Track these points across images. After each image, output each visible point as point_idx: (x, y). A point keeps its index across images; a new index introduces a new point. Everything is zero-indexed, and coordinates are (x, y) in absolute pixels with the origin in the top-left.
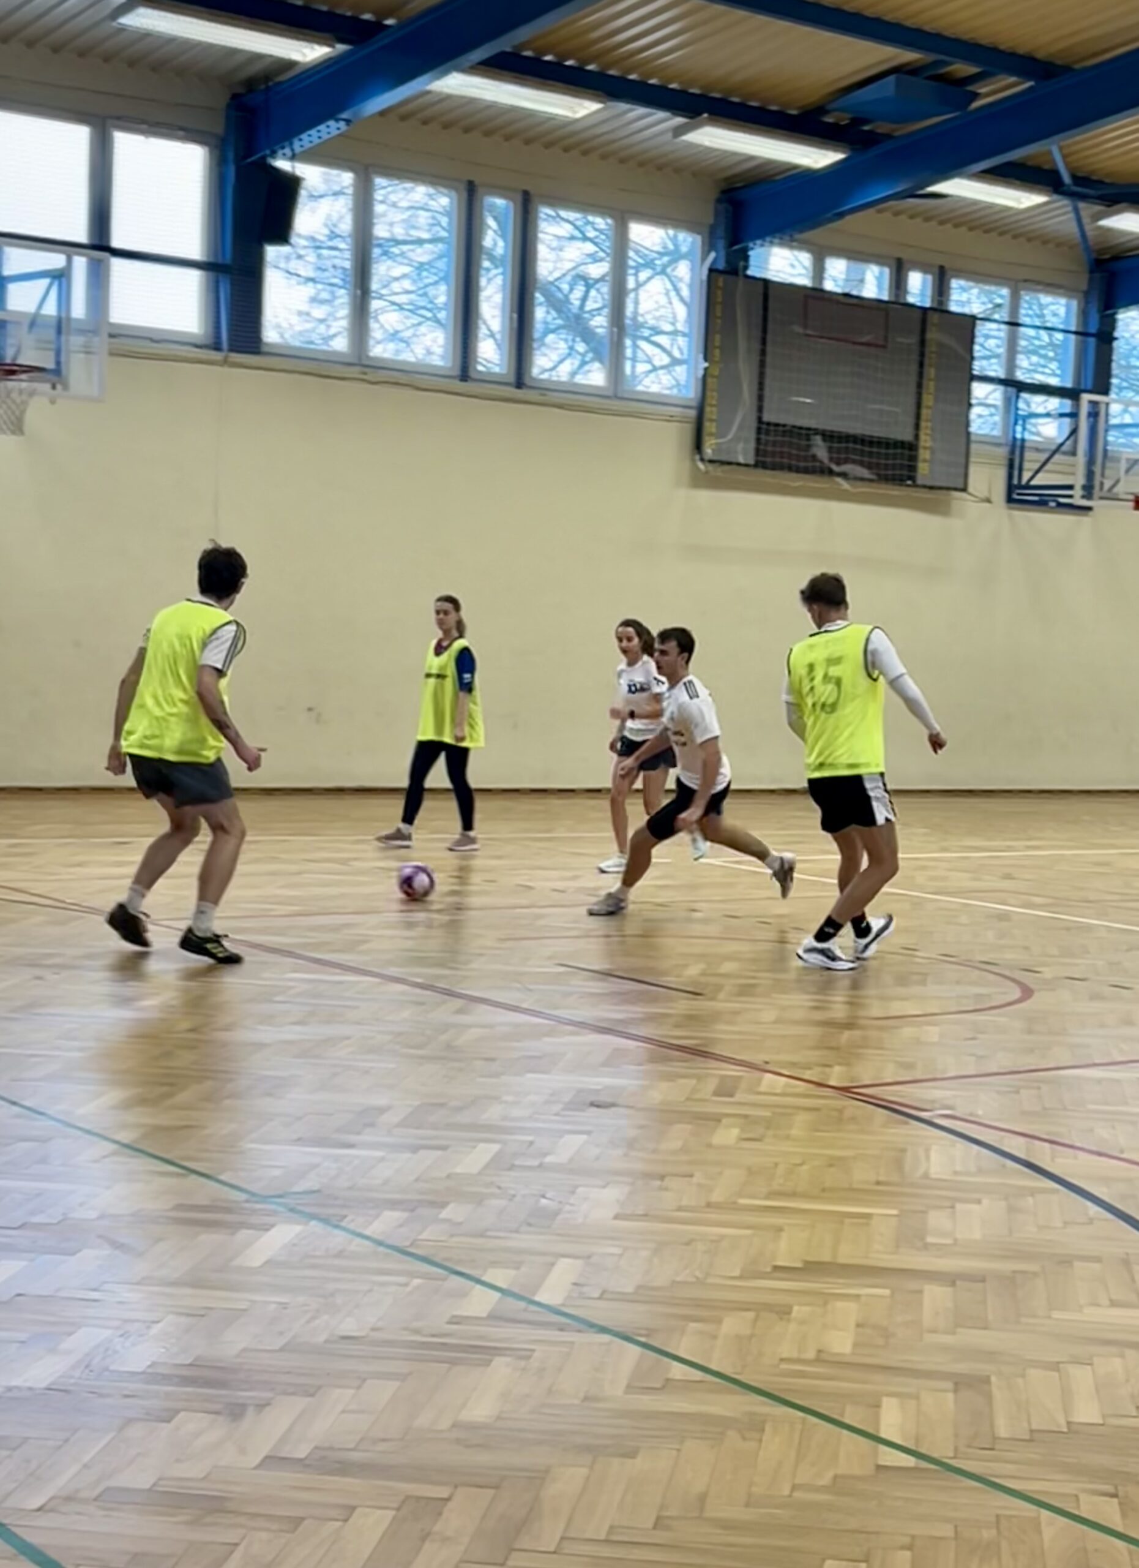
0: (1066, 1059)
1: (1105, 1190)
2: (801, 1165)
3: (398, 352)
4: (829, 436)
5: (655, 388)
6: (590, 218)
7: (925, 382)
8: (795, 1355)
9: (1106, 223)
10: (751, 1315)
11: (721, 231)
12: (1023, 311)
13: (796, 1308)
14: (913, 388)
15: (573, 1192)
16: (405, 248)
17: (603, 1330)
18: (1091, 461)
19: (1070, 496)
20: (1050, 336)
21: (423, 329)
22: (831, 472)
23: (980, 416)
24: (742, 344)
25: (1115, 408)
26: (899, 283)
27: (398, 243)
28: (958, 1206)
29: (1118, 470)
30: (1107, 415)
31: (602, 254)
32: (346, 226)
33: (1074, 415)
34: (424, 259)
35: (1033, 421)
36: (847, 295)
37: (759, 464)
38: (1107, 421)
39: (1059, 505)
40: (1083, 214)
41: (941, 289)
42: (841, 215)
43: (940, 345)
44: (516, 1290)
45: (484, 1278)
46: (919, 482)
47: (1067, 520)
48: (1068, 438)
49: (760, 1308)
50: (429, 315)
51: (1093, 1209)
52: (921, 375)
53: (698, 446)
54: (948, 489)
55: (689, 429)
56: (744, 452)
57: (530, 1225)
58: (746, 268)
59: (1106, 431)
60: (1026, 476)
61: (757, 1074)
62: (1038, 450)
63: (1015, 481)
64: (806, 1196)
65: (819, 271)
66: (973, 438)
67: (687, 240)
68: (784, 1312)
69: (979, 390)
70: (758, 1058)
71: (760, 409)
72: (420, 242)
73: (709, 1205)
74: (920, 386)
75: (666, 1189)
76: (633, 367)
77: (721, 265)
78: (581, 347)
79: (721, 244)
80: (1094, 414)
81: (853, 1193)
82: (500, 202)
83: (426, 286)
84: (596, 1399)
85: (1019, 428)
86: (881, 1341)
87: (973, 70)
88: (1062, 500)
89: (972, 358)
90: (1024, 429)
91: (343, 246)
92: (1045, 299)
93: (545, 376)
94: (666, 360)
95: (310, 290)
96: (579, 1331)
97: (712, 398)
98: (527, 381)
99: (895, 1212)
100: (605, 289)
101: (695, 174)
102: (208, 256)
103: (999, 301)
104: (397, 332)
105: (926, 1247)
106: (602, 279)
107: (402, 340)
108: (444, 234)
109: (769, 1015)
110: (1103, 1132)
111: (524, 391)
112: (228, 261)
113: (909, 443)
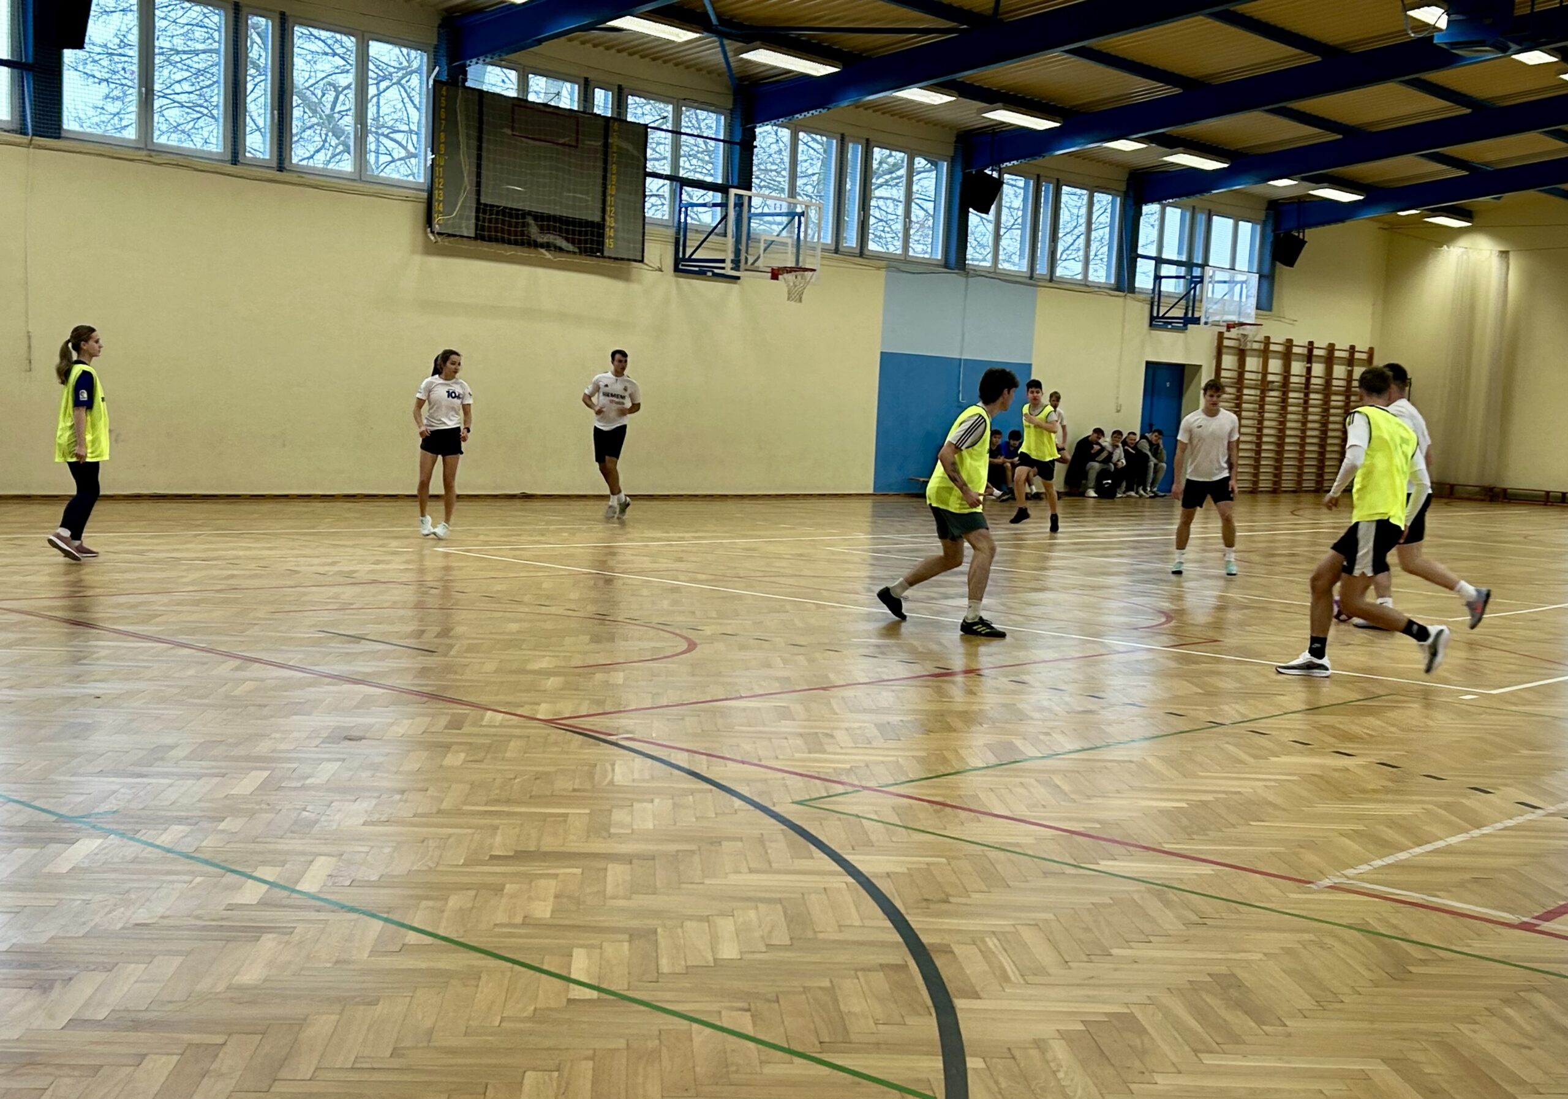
0: (720, 693)
1: (747, 788)
2: (515, 778)
3: (180, 140)
4: (538, 217)
5: (395, 176)
6: (338, 36)
7: (609, 175)
8: (505, 920)
9: (745, 56)
10: (473, 893)
11: (442, 52)
12: (683, 123)
13: (508, 886)
14: (599, 181)
15: (329, 806)
16: (184, 57)
17: (352, 910)
18: (738, 241)
19: (723, 268)
20: (705, 143)
21: (201, 123)
22: (536, 245)
23: (653, 205)
24: (463, 141)
25: (755, 202)
26: (587, 97)
27: (178, 52)
28: (635, 804)
29: (759, 248)
30: (750, 206)
31: (348, 67)
32: (134, 38)
33: (724, 205)
34: (201, 66)
35: (695, 209)
36: (545, 105)
37: (479, 237)
38: (750, 211)
39: (715, 274)
40: (728, 48)
41: (620, 104)
42: (539, 41)
43: (619, 148)
44: (282, 882)
45: (254, 874)
46: (606, 254)
47: (721, 286)
48: (720, 223)
49: (479, 888)
50: (205, 111)
51: (738, 803)
52: (605, 170)
53: (429, 221)
54: (629, 260)
55: (422, 207)
56: (468, 228)
57: (292, 832)
58: (465, 80)
59: (749, 219)
60: (689, 252)
61: (481, 712)
62: (697, 231)
63: (681, 255)
64: (518, 803)
65: (523, 85)
66: (647, 221)
67: (418, 59)
68: (499, 890)
69: (652, 184)
70: (483, 699)
71: (479, 193)
72: (196, 53)
73: (439, 812)
74: (605, 178)
75: (406, 801)
76: (377, 158)
77: (444, 78)
78: (334, 142)
79: (444, 61)
80: (739, 205)
81: (554, 799)
82: (262, 21)
83: (202, 88)
84: (346, 962)
85: (683, 216)
86: (574, 908)
88: (716, 271)
89: (646, 159)
90: (686, 215)
91: (131, 53)
92: (702, 114)
93: (304, 163)
94: (403, 153)
95: (104, 88)
96: (333, 911)
97: (440, 183)
98: (286, 164)
99: (587, 811)
100: (351, 95)
101: (421, 4)
102: (12, 55)
103: (665, 114)
104: (179, 125)
105: (610, 836)
106: (348, 87)
107: (183, 131)
108: (216, 45)
109: (490, 666)
110: (747, 746)
111: (285, 173)
112: (31, 60)
113: (598, 224)
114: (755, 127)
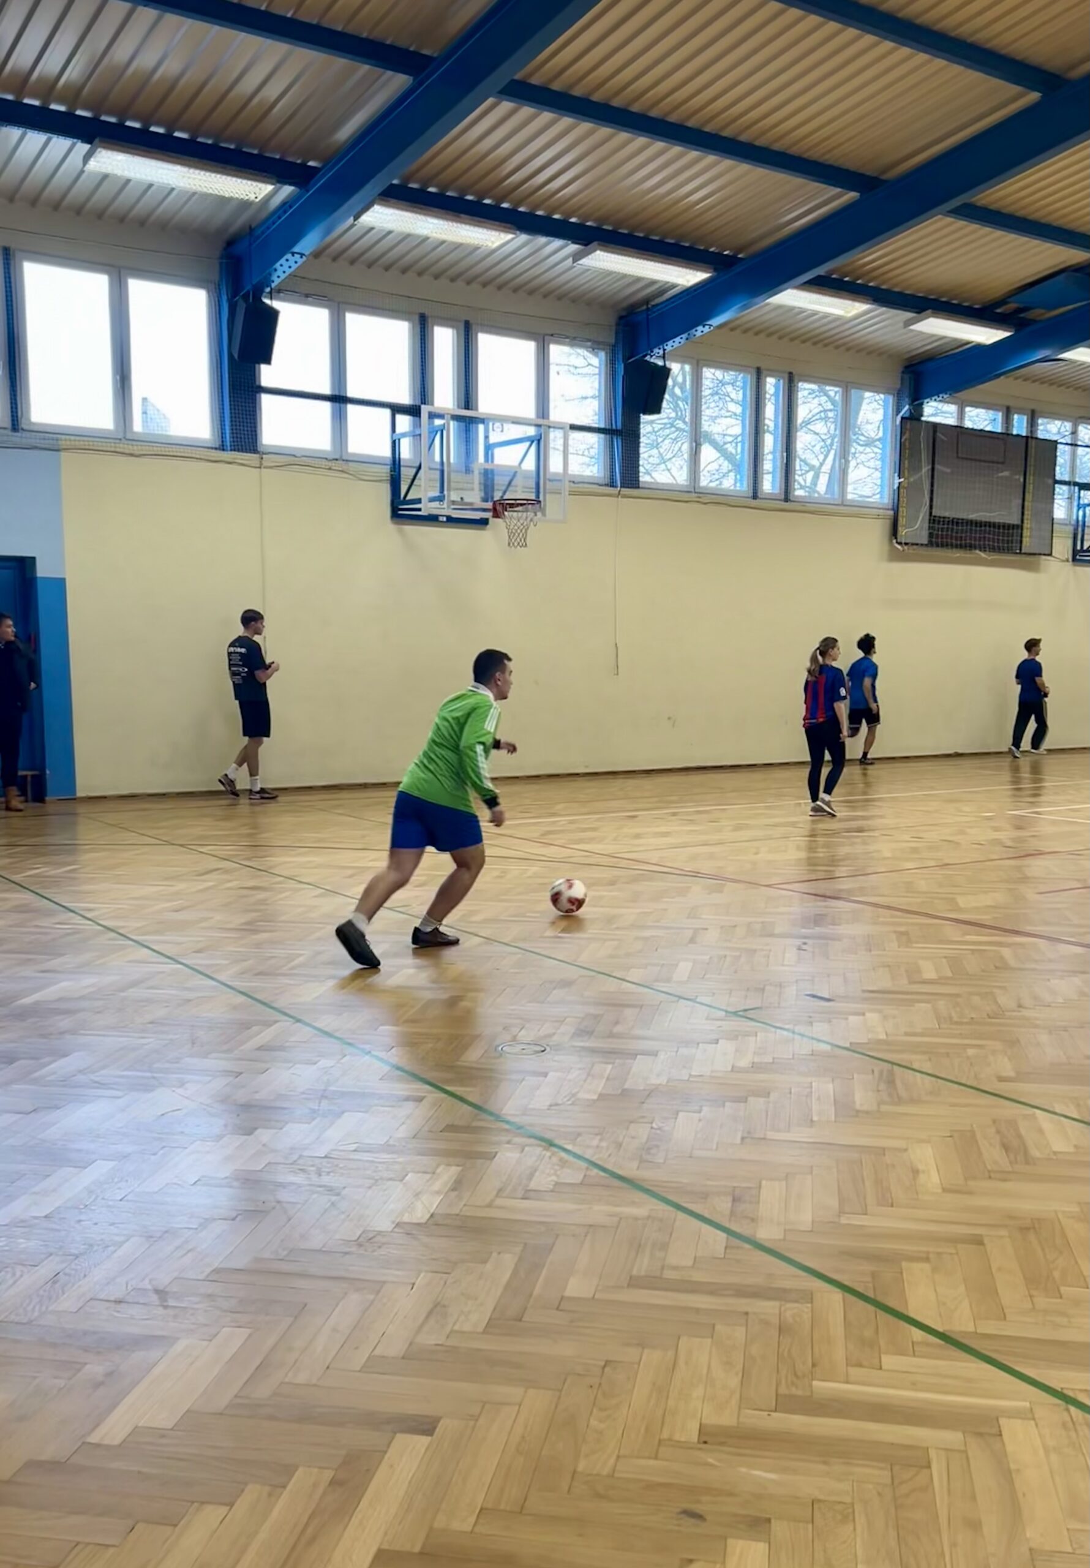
3: (717, 483)
4: (972, 524)
6: (827, 388)
11: (906, 394)
12: (1079, 436)
14: (1020, 490)
22: (975, 547)
23: (1058, 507)
26: (1008, 420)
36: (978, 430)
37: (930, 544)
41: (1032, 424)
46: (1024, 550)
52: (1025, 481)
53: (894, 532)
54: (1040, 554)
55: (887, 524)
56: (923, 537)
58: (922, 416)
63: (1079, 548)
65: (961, 415)
66: (1055, 521)
67: (887, 400)
69: (1058, 490)
71: (931, 507)
77: (907, 416)
79: (907, 402)
82: (774, 381)
85: (1080, 515)
93: (803, 493)
97: (903, 500)
98: (791, 497)
103: (1066, 430)
112: (619, 426)
113: (1018, 526)
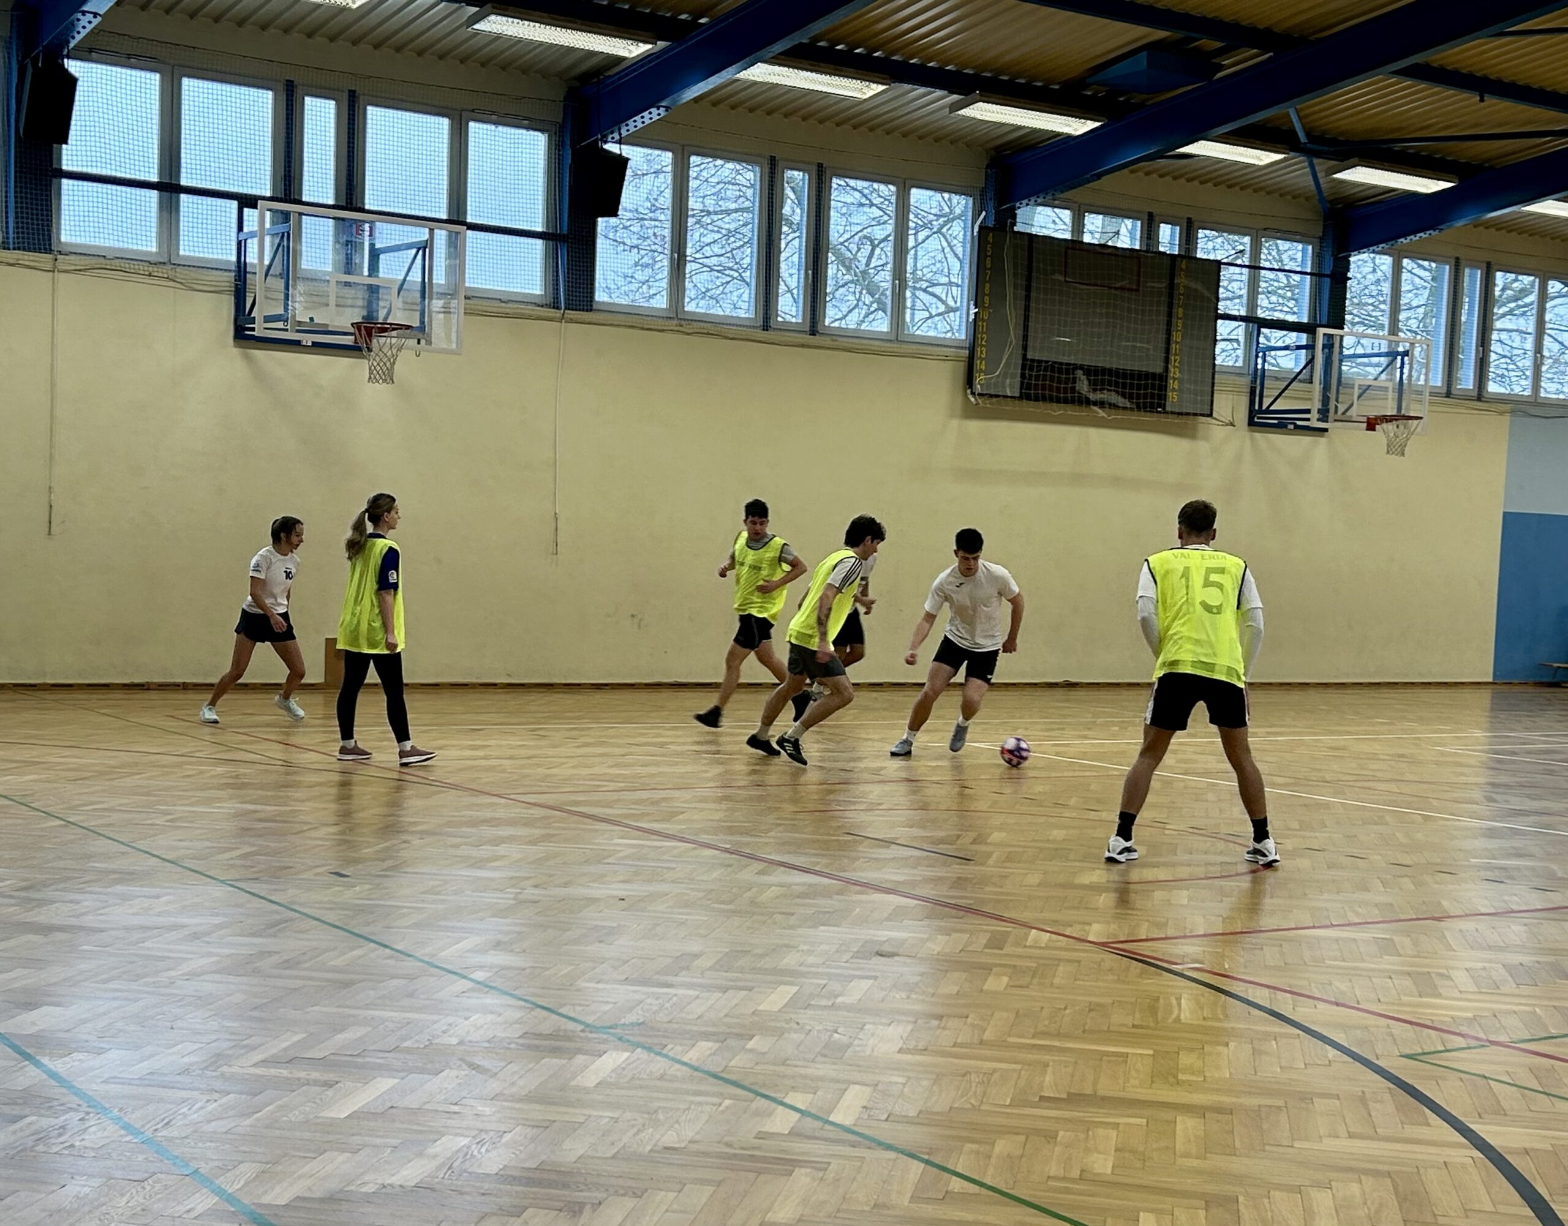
0: (1305, 920)
1: (1343, 1035)
2: (1065, 1008)
3: (708, 307)
4: (1089, 371)
5: (932, 333)
6: (876, 185)
7: (1174, 320)
8: (1061, 1173)
9: (1338, 176)
10: (1022, 1138)
11: (990, 194)
12: (1263, 256)
13: (1061, 1133)
14: (1163, 327)
15: (862, 1029)
16: (715, 217)
17: (889, 1147)
18: (1326, 388)
19: (1308, 420)
20: (1288, 277)
21: (729, 288)
22: (1088, 402)
23: (1223, 351)
24: (1009, 291)
25: (1348, 341)
26: (1150, 234)
27: (709, 213)
28: (1207, 1048)
29: (1352, 394)
30: (1341, 346)
31: (886, 218)
32: (666, 200)
33: (1310, 347)
34: (732, 226)
35: (1273, 353)
36: (1104, 246)
37: (1024, 396)
38: (1341, 352)
39: (1297, 427)
40: (1317, 168)
41: (1189, 239)
42: (1099, 176)
43: (1186, 287)
44: (814, 1111)
45: (785, 1100)
46: (1168, 409)
47: (1305, 441)
48: (1304, 368)
49: (1029, 1133)
50: (736, 274)
51: (1332, 1052)
52: (1170, 315)
53: (969, 381)
54: (1195, 414)
55: (962, 367)
56: (1011, 387)
57: (825, 1056)
58: (1014, 224)
59: (1341, 361)
60: (1266, 402)
61: (1026, 930)
62: (1277, 379)
63: (1257, 407)
64: (1068, 1037)
65: (1078, 225)
66: (1217, 369)
67: (961, 204)
68: (1051, 1137)
69: (1223, 328)
70: (1026, 916)
71: (1025, 348)
72: (728, 212)
73: (981, 1042)
74: (1169, 324)
75: (944, 1028)
76: (913, 315)
77: (991, 223)
78: (868, 299)
79: (991, 205)
80: (1329, 346)
81: (1109, 1035)
82: (797, 175)
83: (733, 249)
84: (884, 1206)
85: (1260, 361)
86: (1139, 1164)
87: (1218, 44)
88: (1299, 423)
89: (1218, 299)
90: (1264, 361)
91: (662, 217)
92: (1283, 245)
93: (836, 324)
94: (942, 308)
95: (634, 256)
96: (869, 1148)
97: (982, 339)
98: (820, 328)
99: (1151, 1052)
100: (889, 248)
101: (968, 145)
102: (547, 227)
103: (1241, 248)
104: (708, 290)
105: (1178, 1083)
106: (885, 239)
107: (711, 297)
108: (747, 204)
109: (1034, 879)
110: (1341, 985)
111: (817, 337)
112: (565, 232)
113: (1160, 375)
114: (1350, 256)
